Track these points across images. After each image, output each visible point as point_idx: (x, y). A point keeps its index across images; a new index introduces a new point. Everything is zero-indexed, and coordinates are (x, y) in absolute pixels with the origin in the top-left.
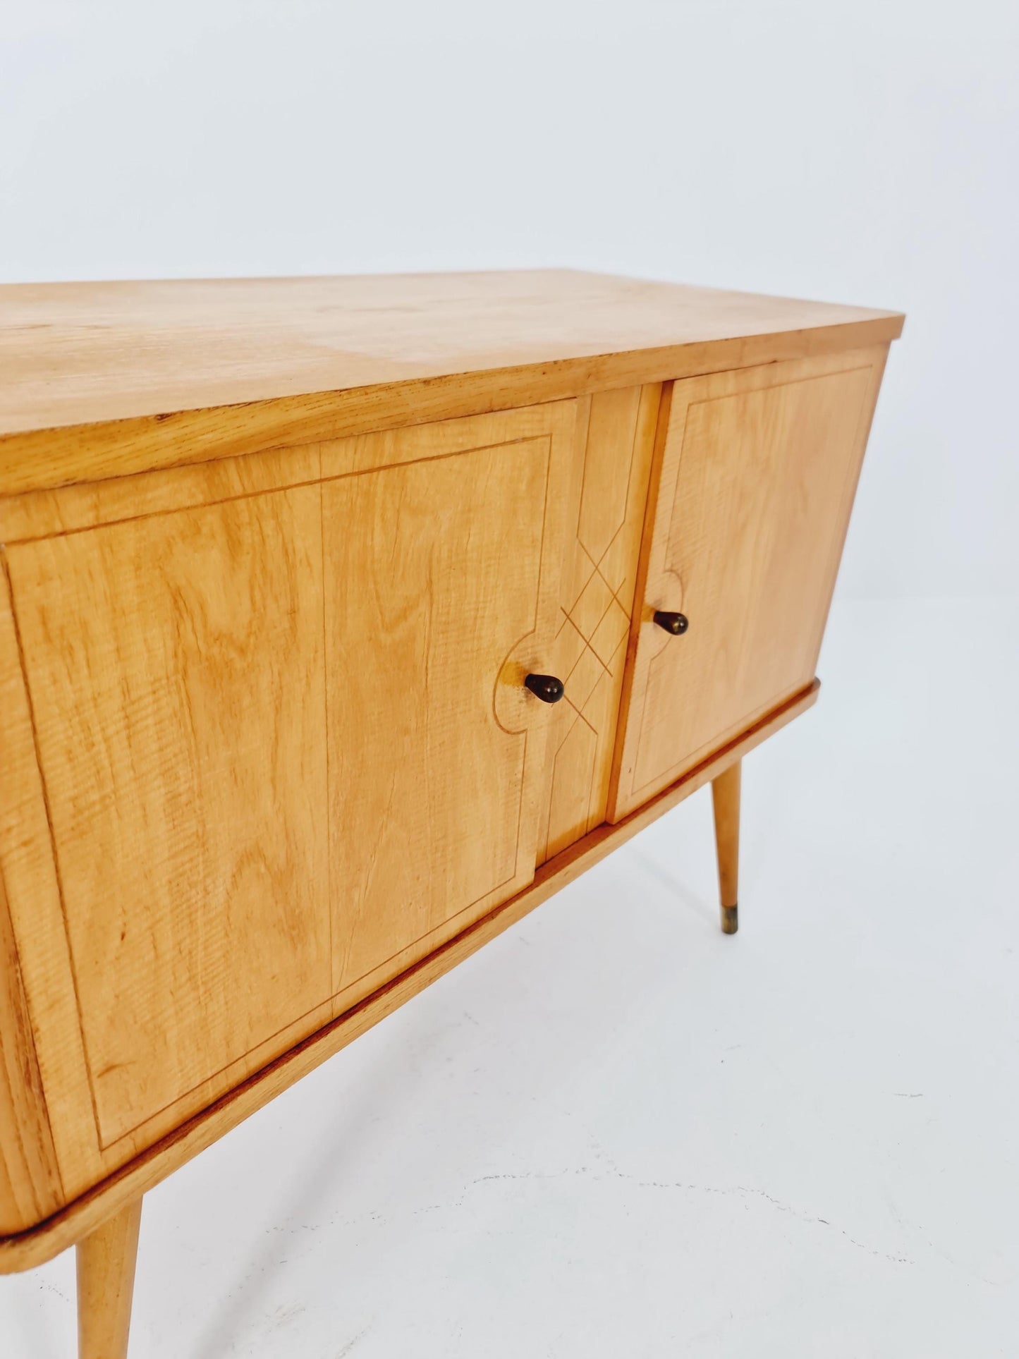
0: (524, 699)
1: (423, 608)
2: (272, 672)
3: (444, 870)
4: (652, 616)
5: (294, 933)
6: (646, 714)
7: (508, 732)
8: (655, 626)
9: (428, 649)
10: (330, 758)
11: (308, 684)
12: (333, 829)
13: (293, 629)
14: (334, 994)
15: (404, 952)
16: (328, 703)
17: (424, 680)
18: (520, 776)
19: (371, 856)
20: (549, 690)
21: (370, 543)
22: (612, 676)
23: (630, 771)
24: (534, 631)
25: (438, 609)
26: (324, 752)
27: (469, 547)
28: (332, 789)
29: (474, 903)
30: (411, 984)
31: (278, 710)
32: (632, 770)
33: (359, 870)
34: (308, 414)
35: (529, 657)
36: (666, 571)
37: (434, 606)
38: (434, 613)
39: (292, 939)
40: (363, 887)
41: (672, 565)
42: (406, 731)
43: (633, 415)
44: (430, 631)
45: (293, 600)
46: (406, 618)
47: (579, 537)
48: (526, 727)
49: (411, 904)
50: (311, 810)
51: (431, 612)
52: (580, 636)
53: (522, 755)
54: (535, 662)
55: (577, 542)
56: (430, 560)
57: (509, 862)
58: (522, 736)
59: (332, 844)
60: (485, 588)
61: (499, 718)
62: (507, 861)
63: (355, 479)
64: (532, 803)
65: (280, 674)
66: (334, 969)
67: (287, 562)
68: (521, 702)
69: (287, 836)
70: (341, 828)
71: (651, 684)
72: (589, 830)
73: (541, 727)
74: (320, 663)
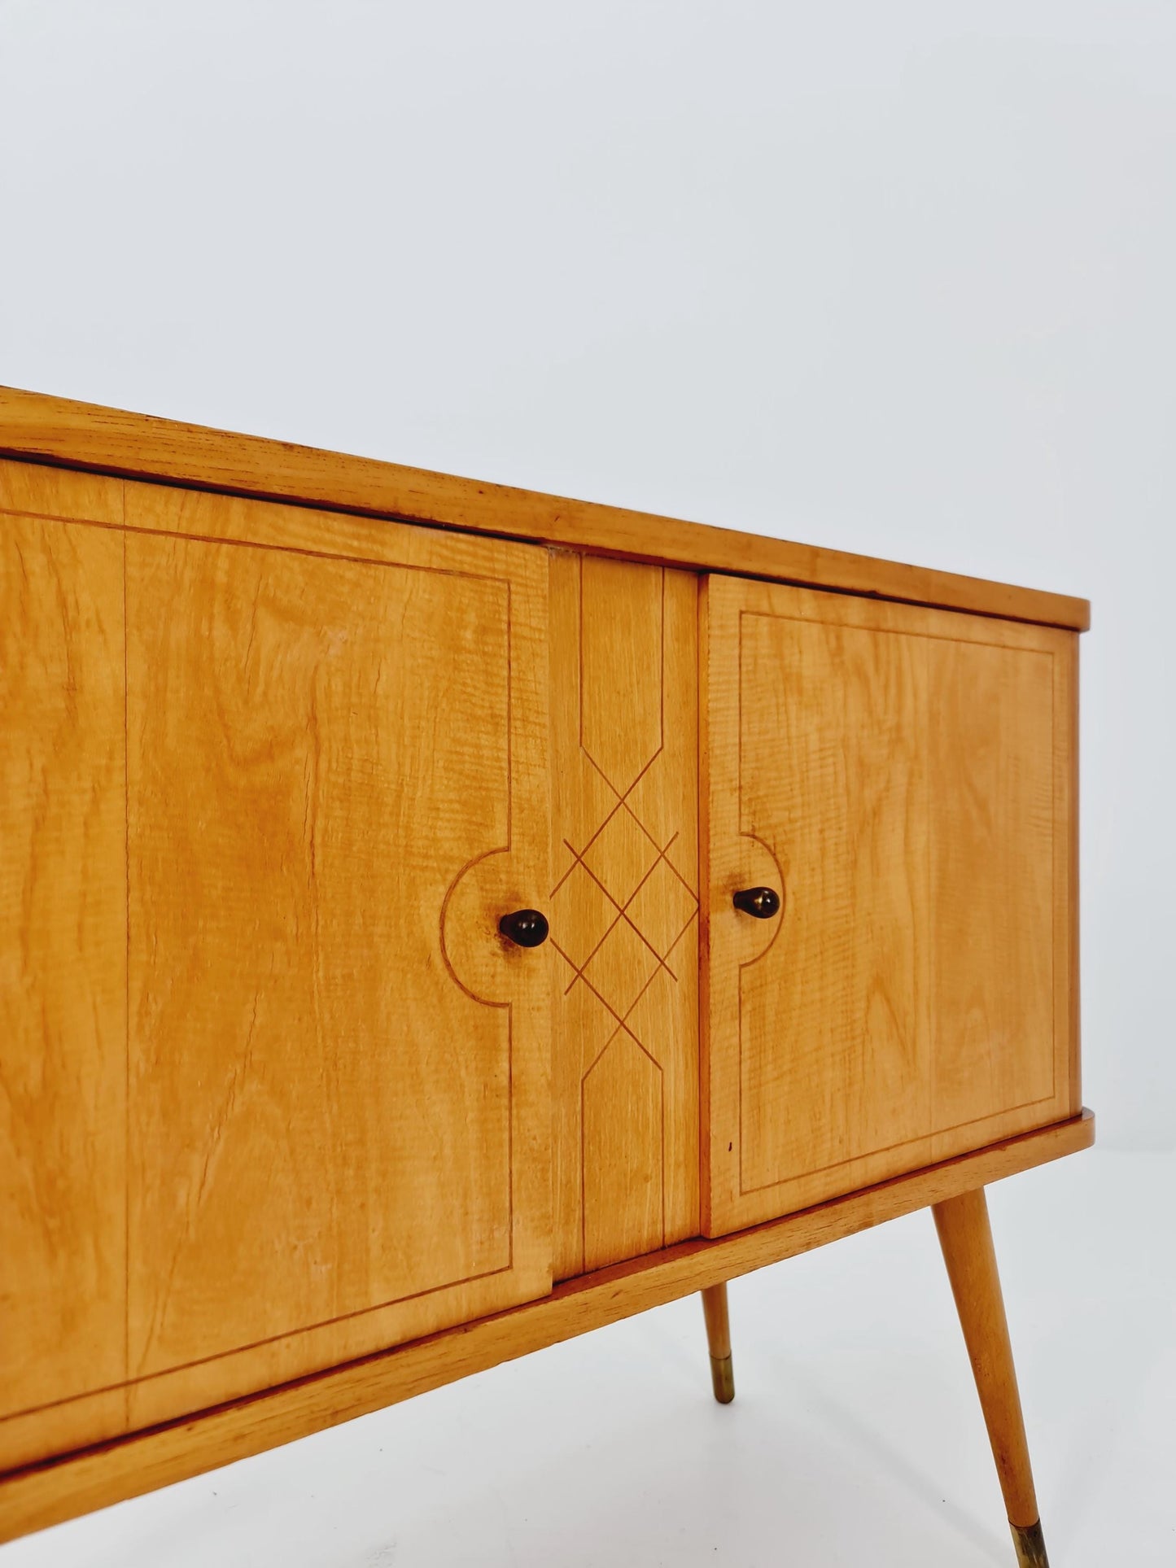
0: (500, 952)
1: (302, 752)
2: (31, 765)
3: (363, 1206)
4: (729, 898)
5: (53, 1223)
6: (746, 1054)
7: (473, 997)
8: (737, 915)
9: (314, 817)
10: (133, 932)
11: (95, 801)
12: (137, 1054)
13: (72, 713)
14: (133, 1376)
15: (284, 1341)
16: (130, 842)
17: (308, 860)
18: (505, 1081)
19: (212, 1130)
20: (524, 926)
21: (207, 633)
22: (676, 980)
23: (730, 1149)
24: (508, 849)
25: (330, 762)
26: (122, 918)
27: (380, 691)
28: (136, 985)
29: (429, 1292)
30: (291, 1408)
31: (38, 825)
32: (735, 1147)
33: (188, 1146)
34: (94, 426)
35: (504, 887)
36: (742, 834)
37: (323, 758)
38: (323, 765)
39: (48, 1233)
40: (197, 1180)
41: (754, 829)
42: (278, 934)
43: (655, 609)
44: (317, 789)
45: (71, 671)
46: (271, 757)
47: (583, 744)
48: (509, 999)
49: (295, 1247)
50: (95, 1007)
51: (317, 763)
52: (604, 894)
53: (505, 1045)
54: (516, 898)
55: (581, 751)
56: (313, 689)
57: (497, 1234)
58: (502, 1012)
59: (133, 1081)
60: (412, 757)
61: (456, 969)
62: (492, 1231)
63: (181, 542)
64: (535, 1139)
65: (44, 771)
66: (135, 1323)
67: (65, 617)
68: (494, 954)
69: (46, 1038)
70: (153, 1058)
71: (747, 1007)
72: (668, 1241)
73: (539, 1009)
74: (118, 778)
